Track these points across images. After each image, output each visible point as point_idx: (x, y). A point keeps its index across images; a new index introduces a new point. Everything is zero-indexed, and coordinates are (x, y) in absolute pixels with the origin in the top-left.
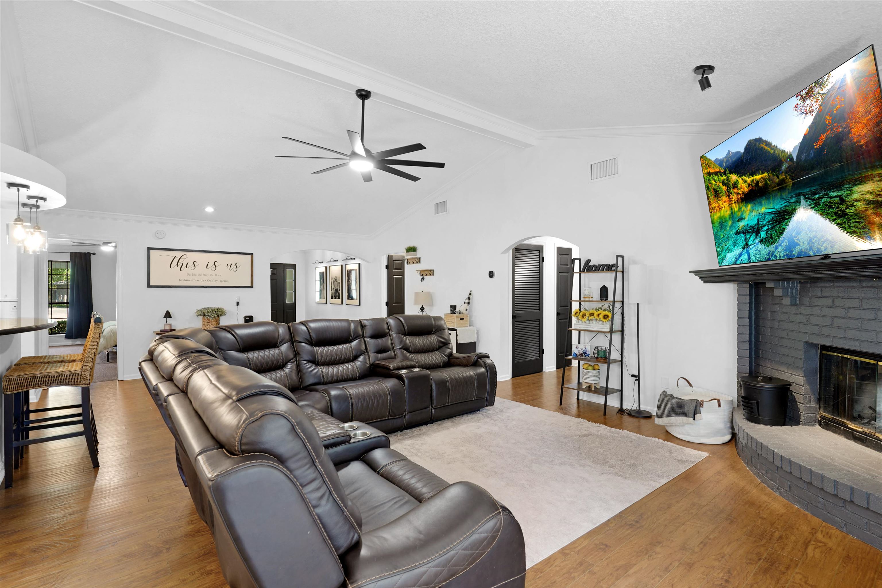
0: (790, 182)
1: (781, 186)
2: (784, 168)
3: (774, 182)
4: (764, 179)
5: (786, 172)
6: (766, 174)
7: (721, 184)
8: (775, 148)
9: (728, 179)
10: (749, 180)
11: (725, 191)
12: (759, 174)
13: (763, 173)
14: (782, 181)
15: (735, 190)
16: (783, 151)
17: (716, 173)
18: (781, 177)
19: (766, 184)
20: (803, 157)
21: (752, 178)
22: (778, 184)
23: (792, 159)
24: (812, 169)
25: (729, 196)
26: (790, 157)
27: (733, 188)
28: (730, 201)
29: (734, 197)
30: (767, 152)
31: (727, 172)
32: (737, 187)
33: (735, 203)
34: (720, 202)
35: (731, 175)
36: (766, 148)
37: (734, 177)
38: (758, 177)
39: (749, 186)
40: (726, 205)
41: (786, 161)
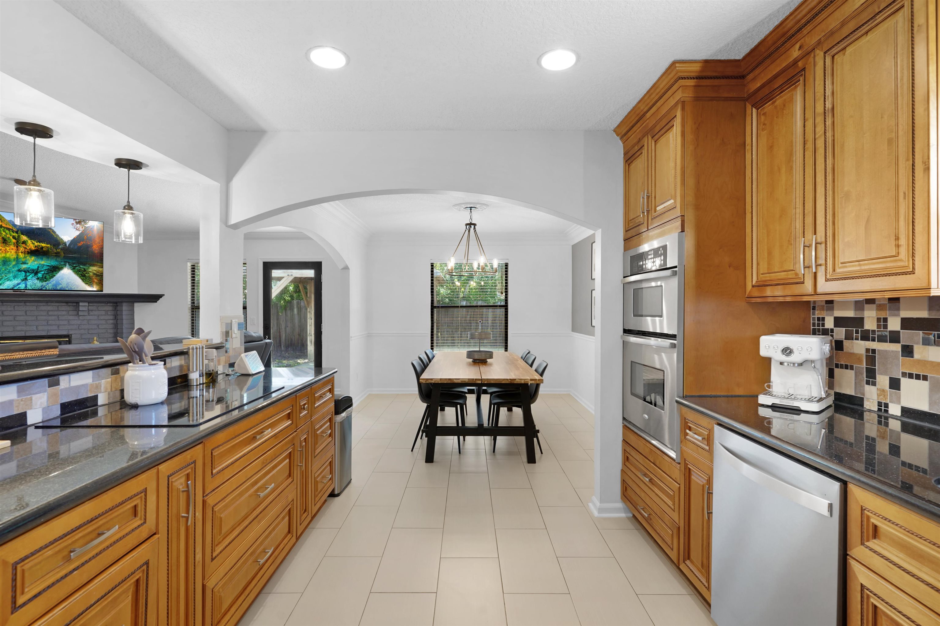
0: (63, 255)
1: (57, 255)
2: (60, 247)
3: (53, 251)
4: (47, 247)
5: (61, 249)
6: (49, 245)
7: (11, 237)
8: (57, 236)
9: (19, 236)
10: (36, 244)
11: (14, 243)
12: (45, 244)
13: (47, 244)
14: (58, 253)
15: (24, 245)
16: (62, 239)
17: (9, 229)
18: (58, 250)
19: (48, 250)
20: (72, 246)
21: (39, 244)
22: (56, 253)
23: (66, 245)
24: (75, 253)
25: (17, 247)
26: (65, 243)
27: (22, 243)
28: (18, 250)
29: (22, 249)
30: (52, 235)
31: (19, 232)
32: (26, 245)
33: (22, 252)
34: (8, 248)
35: (22, 236)
36: (52, 233)
37: (24, 238)
38: (43, 245)
39: (36, 247)
40: (13, 252)
41: (63, 244)
